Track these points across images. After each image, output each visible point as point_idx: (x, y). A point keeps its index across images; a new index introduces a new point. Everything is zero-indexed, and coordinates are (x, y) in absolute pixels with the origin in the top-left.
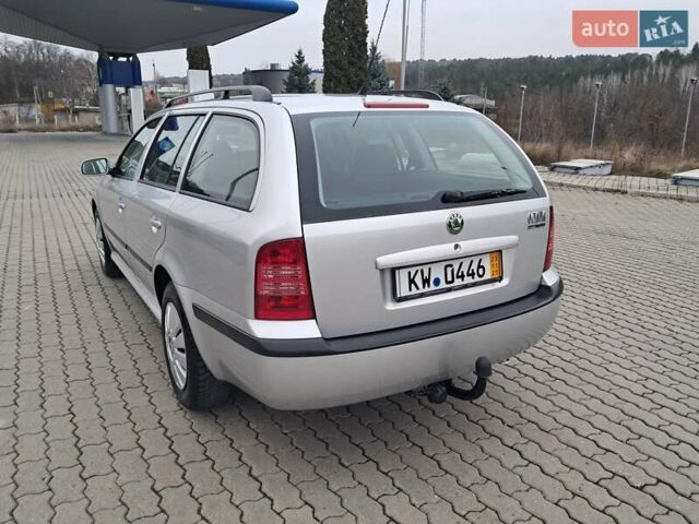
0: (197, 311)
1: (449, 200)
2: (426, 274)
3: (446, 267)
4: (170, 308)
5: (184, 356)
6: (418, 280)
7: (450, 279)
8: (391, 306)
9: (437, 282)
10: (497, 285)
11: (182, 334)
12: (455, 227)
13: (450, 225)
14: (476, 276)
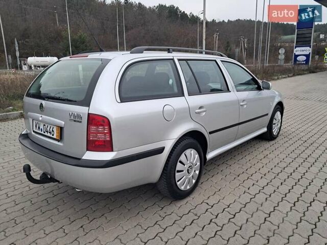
2: (39, 125)
3: (44, 125)
9: (41, 130)
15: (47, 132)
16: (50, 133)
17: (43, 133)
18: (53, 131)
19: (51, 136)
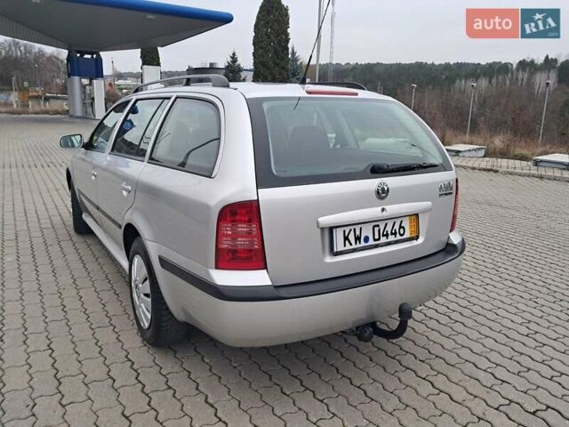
0: (163, 262)
1: (377, 171)
2: (358, 233)
3: (374, 227)
4: (137, 260)
5: (149, 300)
6: (352, 238)
7: (377, 237)
8: (329, 259)
9: (366, 239)
10: (415, 243)
11: (148, 282)
12: (382, 194)
13: (378, 193)
14: (398, 235)
15: (387, 235)
16: (395, 234)
17: (371, 242)
18: (401, 227)
19: (398, 237)
